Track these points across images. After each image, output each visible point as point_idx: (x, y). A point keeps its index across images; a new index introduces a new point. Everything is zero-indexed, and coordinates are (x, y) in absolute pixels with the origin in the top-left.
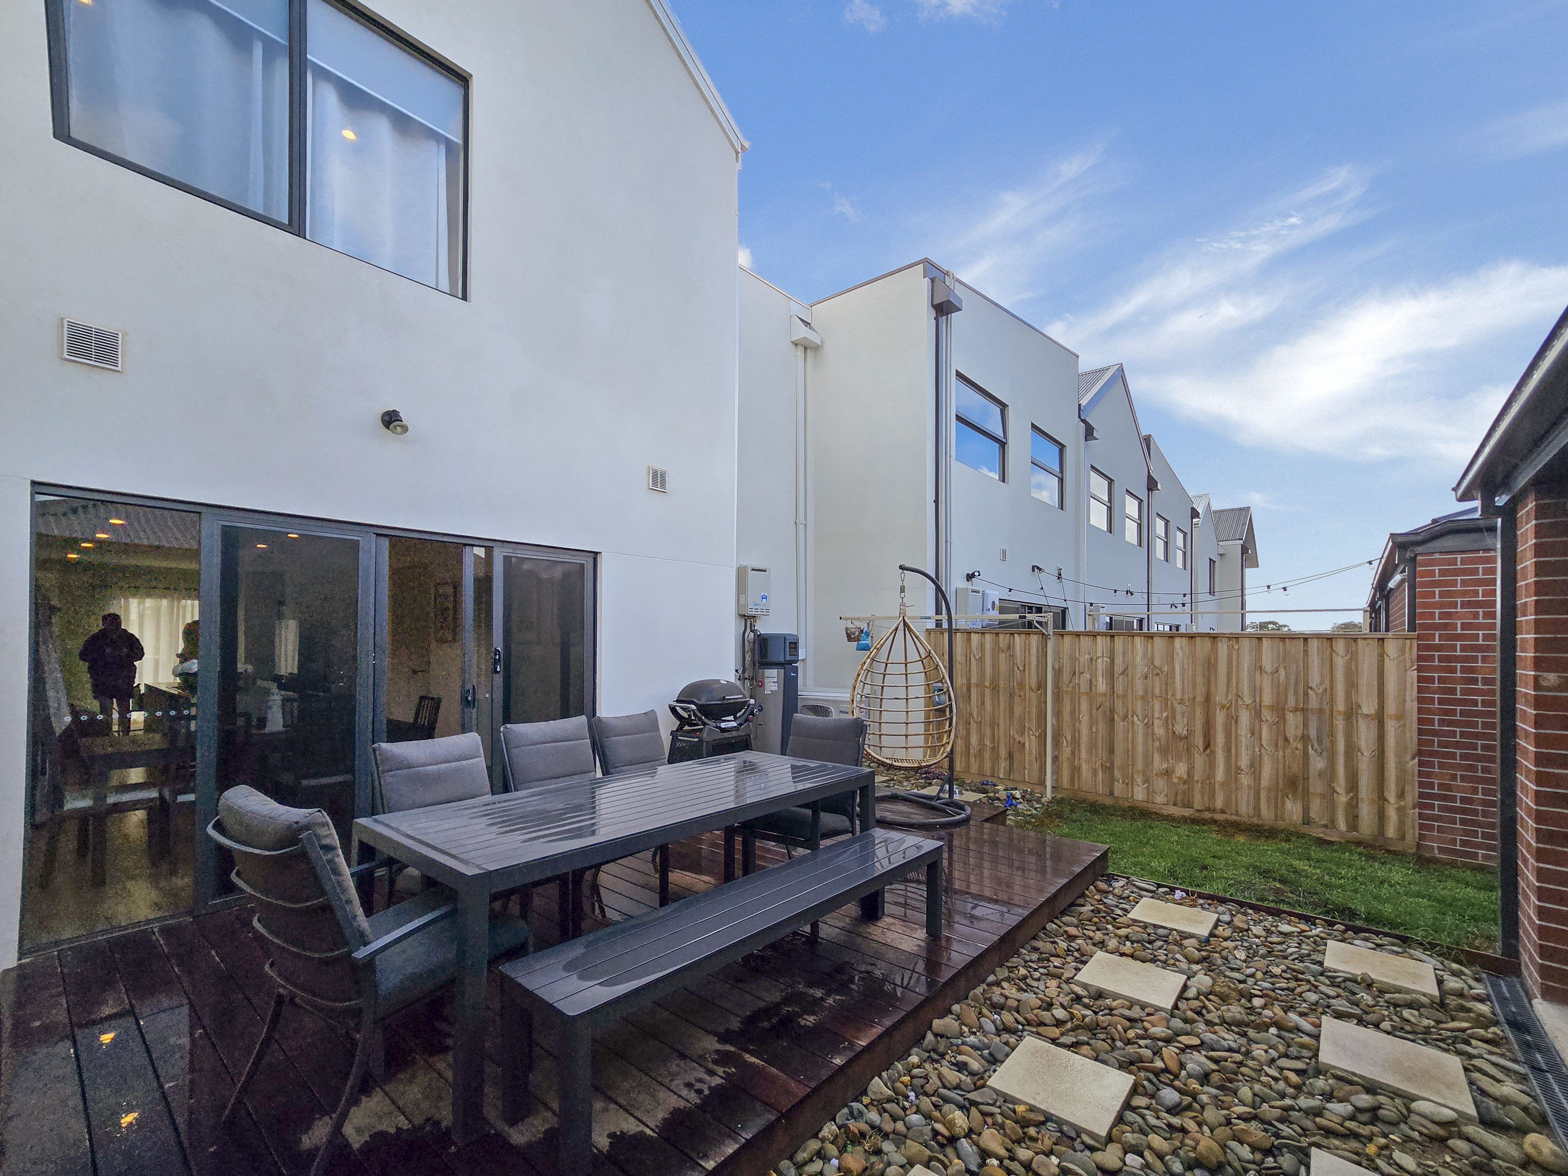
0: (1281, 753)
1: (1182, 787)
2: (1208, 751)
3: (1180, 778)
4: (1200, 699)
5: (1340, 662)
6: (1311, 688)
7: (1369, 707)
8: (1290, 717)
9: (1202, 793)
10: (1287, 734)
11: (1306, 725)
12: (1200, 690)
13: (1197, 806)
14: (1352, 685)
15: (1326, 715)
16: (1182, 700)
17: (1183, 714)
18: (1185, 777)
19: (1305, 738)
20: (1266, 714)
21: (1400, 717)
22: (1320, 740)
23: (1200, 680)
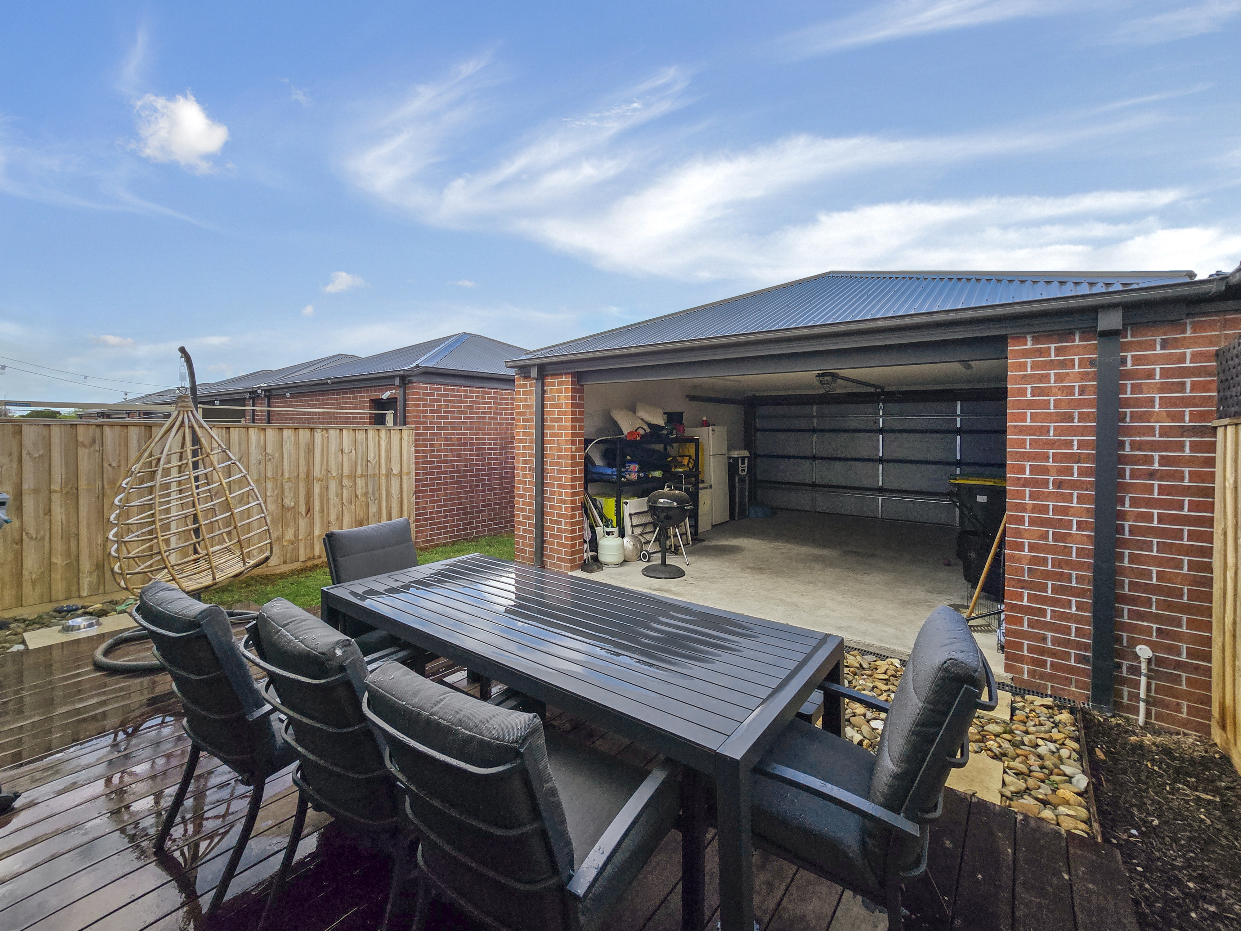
0: (353, 506)
1: (291, 547)
2: (309, 515)
3: (289, 541)
4: (302, 476)
5: (383, 444)
6: (369, 461)
7: (396, 471)
8: (359, 481)
9: (305, 548)
10: (357, 493)
11: (367, 485)
12: (303, 469)
13: (302, 559)
14: (389, 458)
15: (377, 476)
16: (289, 478)
17: (290, 489)
18: (293, 538)
19: (366, 494)
20: (345, 482)
21: (408, 474)
22: (374, 494)
23: (302, 461)
